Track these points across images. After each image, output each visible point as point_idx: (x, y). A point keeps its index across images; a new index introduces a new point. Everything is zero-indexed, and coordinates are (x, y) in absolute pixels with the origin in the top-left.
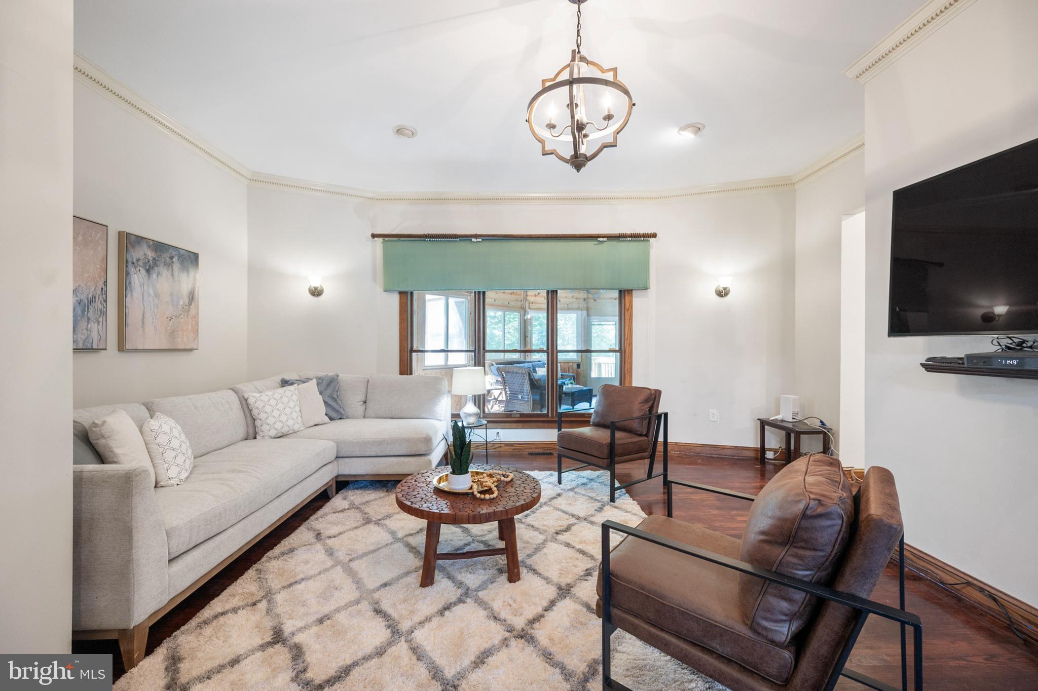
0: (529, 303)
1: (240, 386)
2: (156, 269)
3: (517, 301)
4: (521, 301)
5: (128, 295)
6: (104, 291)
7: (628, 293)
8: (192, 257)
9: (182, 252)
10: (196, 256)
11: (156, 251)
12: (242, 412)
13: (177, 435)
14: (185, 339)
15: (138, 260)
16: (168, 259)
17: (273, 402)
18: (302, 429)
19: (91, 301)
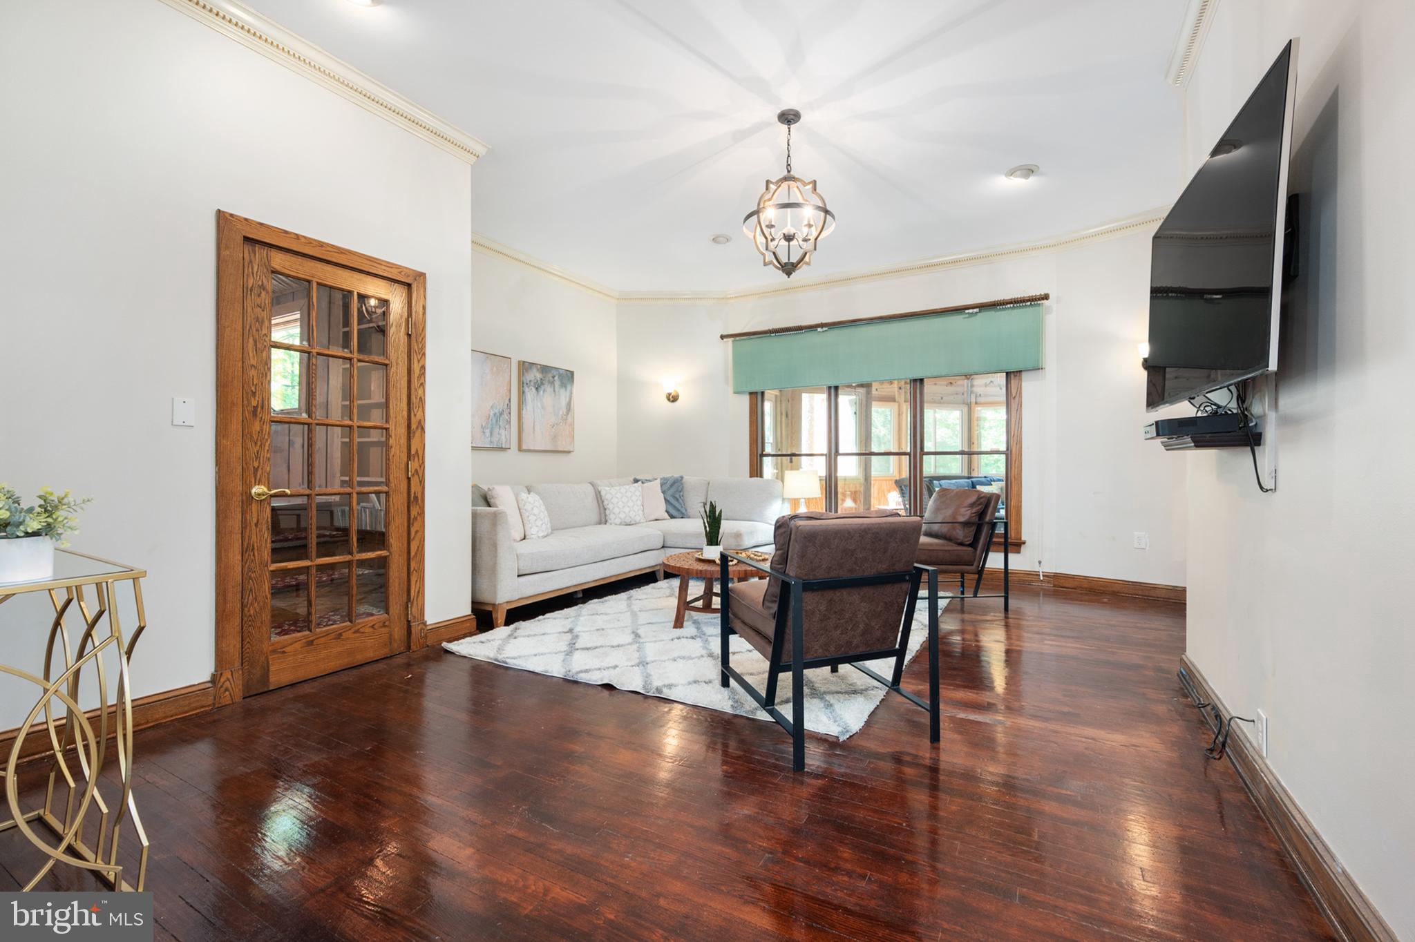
0: (976, 397)
1: (598, 482)
2: (542, 387)
3: (957, 394)
4: (963, 394)
5: (524, 408)
6: (509, 406)
7: (1015, 376)
8: (569, 374)
9: (561, 371)
10: (572, 373)
11: (542, 373)
12: (596, 501)
13: (538, 506)
14: (564, 443)
15: (530, 381)
16: (551, 378)
17: (619, 495)
18: (642, 521)
19: (501, 414)
